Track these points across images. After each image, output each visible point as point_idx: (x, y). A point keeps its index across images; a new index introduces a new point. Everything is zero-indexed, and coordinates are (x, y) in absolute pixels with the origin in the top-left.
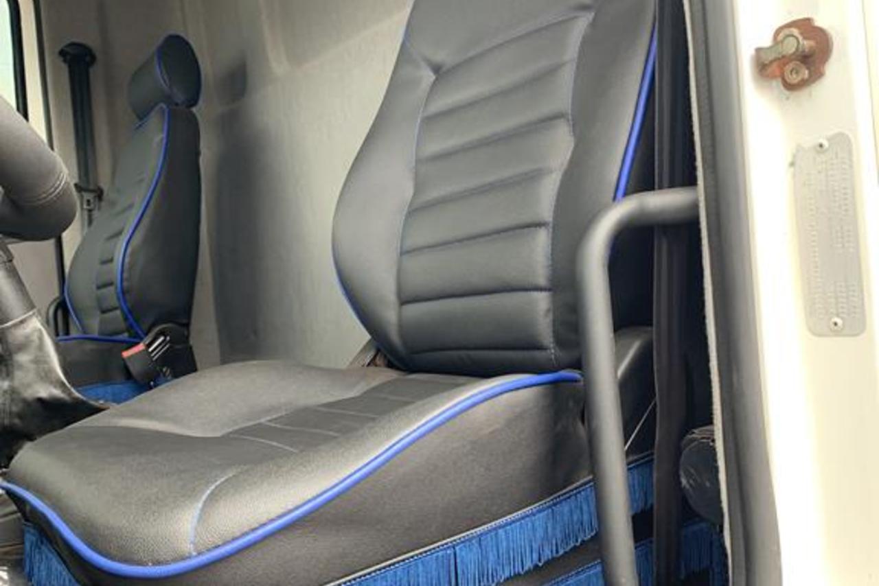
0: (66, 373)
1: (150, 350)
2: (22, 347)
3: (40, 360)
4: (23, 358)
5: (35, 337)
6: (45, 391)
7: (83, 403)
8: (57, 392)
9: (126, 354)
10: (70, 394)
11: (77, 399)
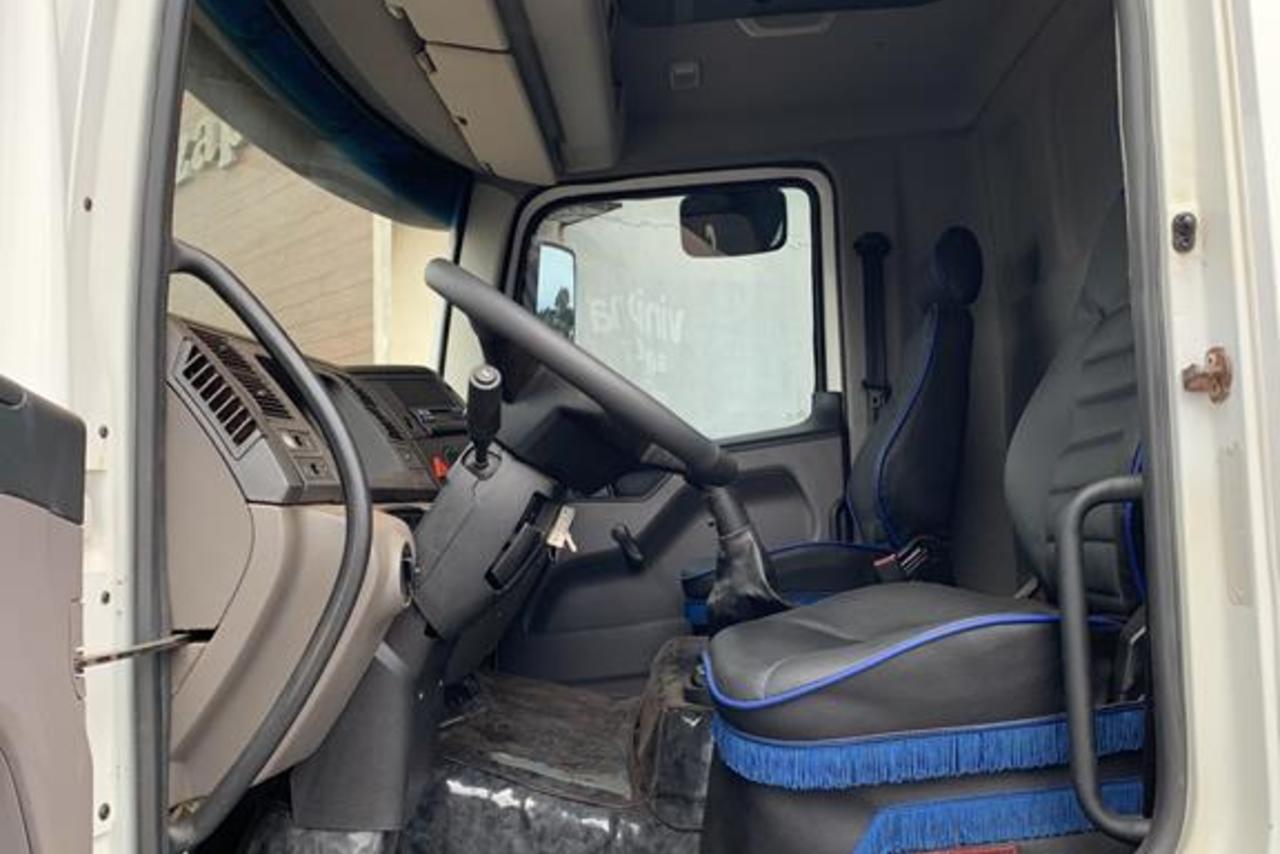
0: (768, 578)
1: (903, 564)
2: (738, 554)
3: (751, 565)
4: (738, 563)
5: (748, 547)
6: (751, 590)
7: (778, 602)
8: (760, 592)
9: (878, 563)
10: (770, 595)
11: (774, 599)
